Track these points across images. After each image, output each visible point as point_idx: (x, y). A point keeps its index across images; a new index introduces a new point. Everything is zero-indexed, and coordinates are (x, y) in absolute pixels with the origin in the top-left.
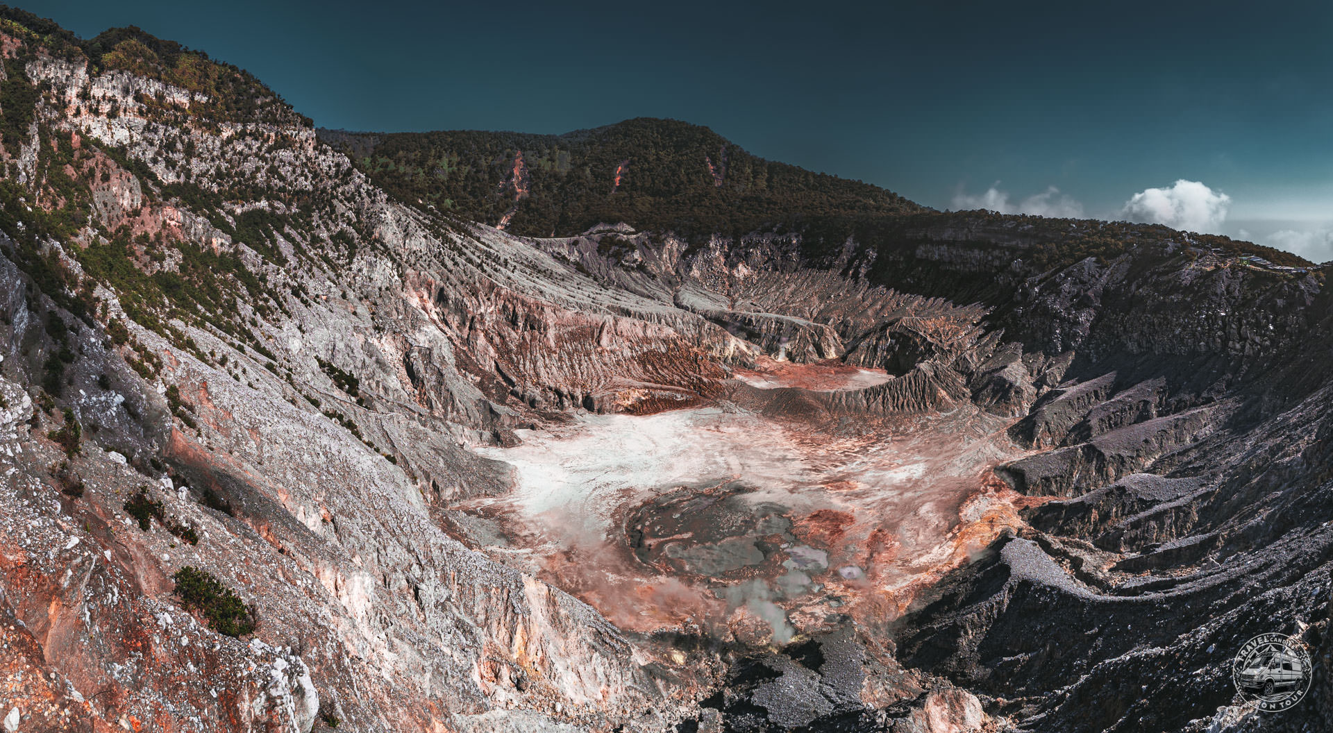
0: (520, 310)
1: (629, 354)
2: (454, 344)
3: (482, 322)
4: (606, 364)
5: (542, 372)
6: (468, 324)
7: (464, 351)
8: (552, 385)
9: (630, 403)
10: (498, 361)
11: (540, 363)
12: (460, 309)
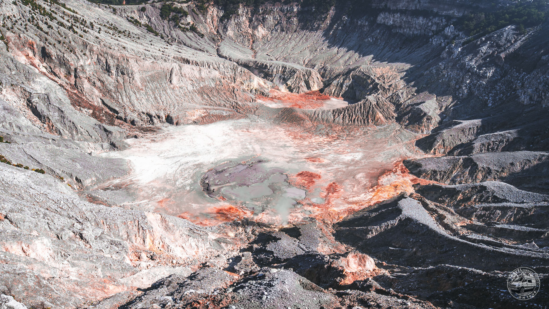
0: (111, 62)
1: (192, 88)
2: (66, 89)
3: (83, 71)
4: (177, 96)
5: (136, 103)
6: (73, 74)
7: (75, 94)
8: (144, 111)
9: (195, 118)
10: (103, 98)
11: (133, 98)
12: (63, 63)
